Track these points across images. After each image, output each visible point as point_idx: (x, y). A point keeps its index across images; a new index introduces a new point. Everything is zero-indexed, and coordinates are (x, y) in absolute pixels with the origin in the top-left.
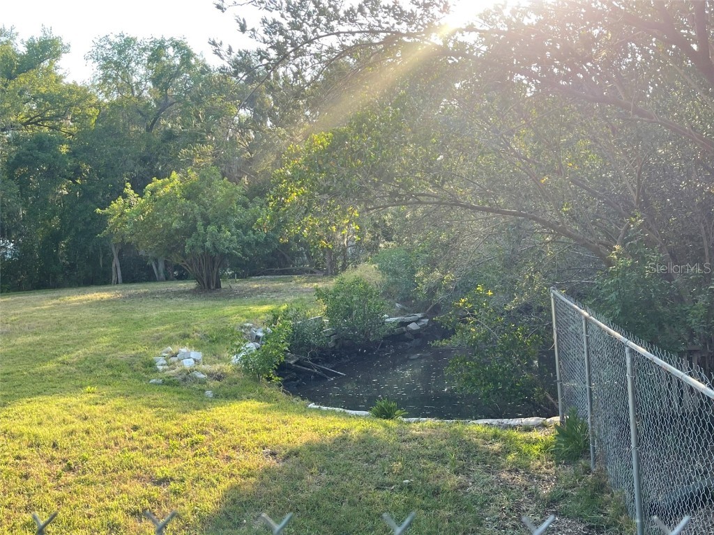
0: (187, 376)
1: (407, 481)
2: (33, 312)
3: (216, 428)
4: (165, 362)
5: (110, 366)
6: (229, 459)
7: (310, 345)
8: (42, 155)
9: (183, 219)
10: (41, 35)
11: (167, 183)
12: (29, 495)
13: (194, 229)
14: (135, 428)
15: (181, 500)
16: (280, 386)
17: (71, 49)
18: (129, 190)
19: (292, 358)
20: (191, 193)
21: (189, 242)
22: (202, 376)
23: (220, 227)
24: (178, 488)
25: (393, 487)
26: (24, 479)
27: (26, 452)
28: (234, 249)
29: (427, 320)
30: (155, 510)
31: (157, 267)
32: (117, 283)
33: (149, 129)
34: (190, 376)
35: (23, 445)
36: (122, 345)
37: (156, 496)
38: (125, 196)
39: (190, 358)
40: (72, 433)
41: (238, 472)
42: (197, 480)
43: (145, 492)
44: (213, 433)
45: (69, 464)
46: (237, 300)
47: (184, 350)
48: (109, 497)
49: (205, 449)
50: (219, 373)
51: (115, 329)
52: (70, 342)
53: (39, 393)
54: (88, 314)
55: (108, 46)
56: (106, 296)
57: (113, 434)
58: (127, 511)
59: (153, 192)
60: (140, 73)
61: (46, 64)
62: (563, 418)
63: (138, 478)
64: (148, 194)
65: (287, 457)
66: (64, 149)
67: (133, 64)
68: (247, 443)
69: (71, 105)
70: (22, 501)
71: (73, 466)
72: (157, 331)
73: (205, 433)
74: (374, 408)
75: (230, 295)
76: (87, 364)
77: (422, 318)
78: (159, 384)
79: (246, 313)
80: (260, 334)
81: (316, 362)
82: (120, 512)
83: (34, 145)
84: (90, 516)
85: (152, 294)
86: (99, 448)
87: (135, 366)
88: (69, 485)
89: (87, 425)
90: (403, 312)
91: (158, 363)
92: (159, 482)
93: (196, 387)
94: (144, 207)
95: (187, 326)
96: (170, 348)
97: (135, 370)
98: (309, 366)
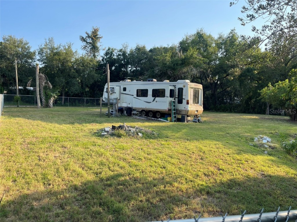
0: (262, 145)
5: (239, 137)
8: (248, 74)
11: (283, 83)
15: (220, 176)
18: (270, 85)
22: (267, 146)
33: (286, 65)
38: (268, 87)
39: (266, 140)
43: (213, 170)
45: (202, 158)
50: (273, 147)
51: (250, 127)
52: (234, 128)
53: (214, 139)
54: (247, 121)
56: (256, 117)
61: (255, 46)
63: (215, 166)
64: (277, 86)
65: (266, 176)
66: (256, 72)
72: (263, 130)
73: (247, 162)
76: (234, 135)
78: (251, 145)
82: (202, 173)
91: (256, 139)
92: (219, 170)
93: (262, 149)
94: (273, 90)
95: (274, 130)
96: (261, 136)
97: (247, 140)
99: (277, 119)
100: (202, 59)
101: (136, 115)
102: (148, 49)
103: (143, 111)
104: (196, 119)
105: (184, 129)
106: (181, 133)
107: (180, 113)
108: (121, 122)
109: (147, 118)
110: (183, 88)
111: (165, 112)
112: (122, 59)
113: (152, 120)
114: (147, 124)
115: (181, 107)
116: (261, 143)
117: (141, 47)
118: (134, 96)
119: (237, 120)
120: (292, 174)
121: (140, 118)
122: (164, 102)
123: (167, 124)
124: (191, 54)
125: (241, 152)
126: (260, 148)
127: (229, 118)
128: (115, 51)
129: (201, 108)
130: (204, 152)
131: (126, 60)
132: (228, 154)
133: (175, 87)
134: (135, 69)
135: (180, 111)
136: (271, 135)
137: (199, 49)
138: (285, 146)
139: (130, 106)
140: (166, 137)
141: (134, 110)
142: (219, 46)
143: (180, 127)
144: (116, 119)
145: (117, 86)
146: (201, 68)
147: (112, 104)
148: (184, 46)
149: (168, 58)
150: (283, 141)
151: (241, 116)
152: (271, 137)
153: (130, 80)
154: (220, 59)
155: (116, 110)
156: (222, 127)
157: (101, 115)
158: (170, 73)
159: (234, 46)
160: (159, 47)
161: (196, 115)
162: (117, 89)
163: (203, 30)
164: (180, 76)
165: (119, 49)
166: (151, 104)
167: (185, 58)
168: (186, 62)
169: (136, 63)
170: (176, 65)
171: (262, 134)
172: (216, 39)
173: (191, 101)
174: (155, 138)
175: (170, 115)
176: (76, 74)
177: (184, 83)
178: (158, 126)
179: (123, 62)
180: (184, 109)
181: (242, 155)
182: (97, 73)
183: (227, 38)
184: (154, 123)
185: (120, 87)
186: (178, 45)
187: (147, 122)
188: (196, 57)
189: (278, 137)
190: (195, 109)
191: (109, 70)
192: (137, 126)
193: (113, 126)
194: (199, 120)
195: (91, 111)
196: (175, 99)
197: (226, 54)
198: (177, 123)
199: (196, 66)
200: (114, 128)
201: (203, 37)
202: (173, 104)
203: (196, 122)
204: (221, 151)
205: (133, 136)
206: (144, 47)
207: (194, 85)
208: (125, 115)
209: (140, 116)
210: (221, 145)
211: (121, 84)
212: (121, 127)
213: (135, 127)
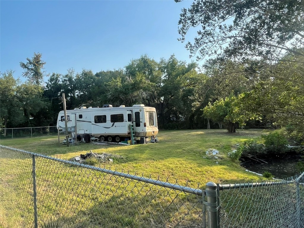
0: (213, 157)
2: (182, 136)
5: (194, 152)
7: (257, 153)
9: (224, 112)
10: (191, 62)
16: (240, 163)
19: (250, 156)
20: (227, 104)
22: (217, 158)
31: (220, 125)
32: (209, 129)
36: (200, 147)
38: (208, 105)
39: (215, 152)
43: (185, 182)
47: (214, 150)
50: (222, 157)
51: (200, 142)
52: (187, 145)
53: (175, 157)
54: (195, 137)
56: (202, 133)
59: (216, 104)
61: (192, 70)
65: (224, 182)
69: (198, 80)
72: (211, 144)
74: (263, 174)
75: (237, 135)
76: (189, 151)
78: (205, 158)
79: (238, 141)
81: (258, 158)
83: (188, 92)
87: (200, 153)
91: (207, 153)
93: (214, 160)
94: (213, 108)
95: (219, 143)
97: (200, 154)
98: (256, 159)
99: (218, 133)
100: (151, 83)
101: (96, 141)
102: (94, 73)
103: (101, 136)
104: (154, 140)
105: (146, 150)
106: (145, 154)
107: (139, 136)
108: (85, 150)
109: (107, 143)
110: (140, 112)
111: (124, 136)
112: (68, 84)
113: (113, 144)
114: (111, 149)
115: (139, 130)
116: (212, 155)
117: (88, 72)
118: (92, 123)
119: (187, 137)
120: (241, 177)
121: (101, 144)
122: (123, 126)
123: (129, 147)
124: (140, 79)
125: (200, 165)
126: (212, 160)
127: (180, 135)
128: (60, 77)
129: (156, 129)
130: (172, 169)
131: (73, 86)
132: (191, 168)
133: (132, 112)
134: (82, 93)
135: (139, 133)
136: (217, 147)
137: (144, 73)
138: (230, 155)
139: (87, 132)
140: (134, 160)
141: (92, 136)
142: (162, 70)
143: (142, 149)
144: (77, 147)
145: (72, 114)
146: (149, 91)
147: (70, 133)
148: (131, 71)
149: (119, 84)
150: (228, 152)
151: (189, 132)
152: (218, 149)
153: (86, 107)
154: (164, 81)
155: (75, 138)
156: (177, 144)
157: (58, 144)
158: (123, 97)
159: (174, 70)
160: (105, 71)
161: (153, 136)
162: (72, 117)
163: (147, 56)
164: (131, 100)
165: (64, 74)
166: (110, 128)
167: (135, 83)
168: (136, 87)
169: (84, 88)
170: (127, 90)
171: (210, 148)
172: (158, 63)
173: (148, 124)
174: (125, 162)
175: (129, 138)
176: (20, 103)
177: (140, 107)
178: (122, 150)
179: (69, 87)
180: (143, 131)
181: (202, 167)
182: (43, 101)
183: (168, 63)
184: (116, 147)
185: (76, 114)
186: (125, 69)
187: (109, 147)
188: (145, 82)
189: (222, 148)
190: (152, 131)
191: (65, 99)
192: (104, 153)
193: (81, 155)
194: (156, 140)
195: (43, 141)
196: (133, 123)
197: (169, 77)
198: (138, 145)
199: (145, 89)
200: (83, 157)
201: (147, 62)
202: (132, 128)
203: (154, 142)
204: (184, 166)
205: (104, 163)
206: (90, 72)
207: (148, 109)
208: (83, 143)
209: (100, 141)
210: (183, 161)
211: (76, 111)
212: (89, 155)
213: (102, 154)
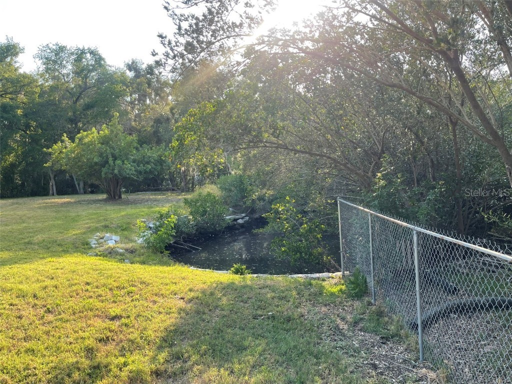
1: (271, 313)
3: (141, 283)
4: (96, 242)
5: (60, 245)
6: (155, 302)
7: (182, 232)
8: (5, 115)
9: (100, 156)
10: (6, 42)
11: (90, 134)
12: (25, 330)
13: (107, 162)
14: (88, 284)
15: (131, 330)
16: (169, 256)
17: (25, 51)
18: (65, 137)
20: (105, 141)
21: (104, 170)
22: (122, 251)
23: (123, 161)
24: (127, 322)
25: (262, 317)
26: (18, 320)
27: (16, 301)
28: (132, 174)
29: (248, 218)
30: (115, 337)
31: (79, 186)
32: (53, 195)
33: (75, 102)
34: (113, 251)
35: (14, 296)
36: (66, 232)
37: (113, 328)
38: (62, 141)
39: (112, 240)
40: (45, 288)
41: (163, 311)
42: (138, 316)
43: (105, 325)
44: (139, 286)
45: (48, 309)
46: (133, 206)
47: (108, 235)
48: (81, 330)
49: (137, 296)
50: (132, 249)
51: (60, 222)
52: (31, 230)
53: (16, 263)
55: (49, 51)
57: (74, 288)
58: (96, 339)
59: (81, 139)
60: (68, 68)
61: (8, 59)
62: (344, 273)
63: (98, 316)
64: (77, 141)
65: (191, 301)
66: (19, 112)
67: (65, 62)
68: (163, 292)
69: (24, 85)
70: (21, 335)
71: (51, 310)
73: (135, 286)
74: (232, 269)
75: (127, 203)
76: (45, 244)
77: (245, 216)
78: (94, 256)
80: (152, 226)
81: (185, 242)
82: (92, 340)
84: (71, 343)
85: (78, 201)
86: (66, 297)
87: (77, 245)
88: (50, 322)
89: (54, 282)
90: (234, 213)
91: (92, 243)
92: (113, 319)
94: (74, 148)
96: (98, 234)
98: (182, 245)
99: (86, 201)
116: (108, 247)
